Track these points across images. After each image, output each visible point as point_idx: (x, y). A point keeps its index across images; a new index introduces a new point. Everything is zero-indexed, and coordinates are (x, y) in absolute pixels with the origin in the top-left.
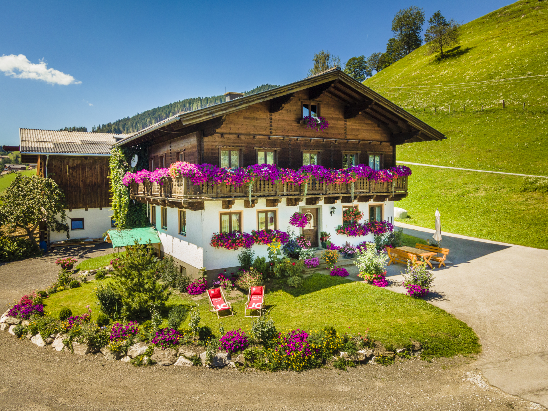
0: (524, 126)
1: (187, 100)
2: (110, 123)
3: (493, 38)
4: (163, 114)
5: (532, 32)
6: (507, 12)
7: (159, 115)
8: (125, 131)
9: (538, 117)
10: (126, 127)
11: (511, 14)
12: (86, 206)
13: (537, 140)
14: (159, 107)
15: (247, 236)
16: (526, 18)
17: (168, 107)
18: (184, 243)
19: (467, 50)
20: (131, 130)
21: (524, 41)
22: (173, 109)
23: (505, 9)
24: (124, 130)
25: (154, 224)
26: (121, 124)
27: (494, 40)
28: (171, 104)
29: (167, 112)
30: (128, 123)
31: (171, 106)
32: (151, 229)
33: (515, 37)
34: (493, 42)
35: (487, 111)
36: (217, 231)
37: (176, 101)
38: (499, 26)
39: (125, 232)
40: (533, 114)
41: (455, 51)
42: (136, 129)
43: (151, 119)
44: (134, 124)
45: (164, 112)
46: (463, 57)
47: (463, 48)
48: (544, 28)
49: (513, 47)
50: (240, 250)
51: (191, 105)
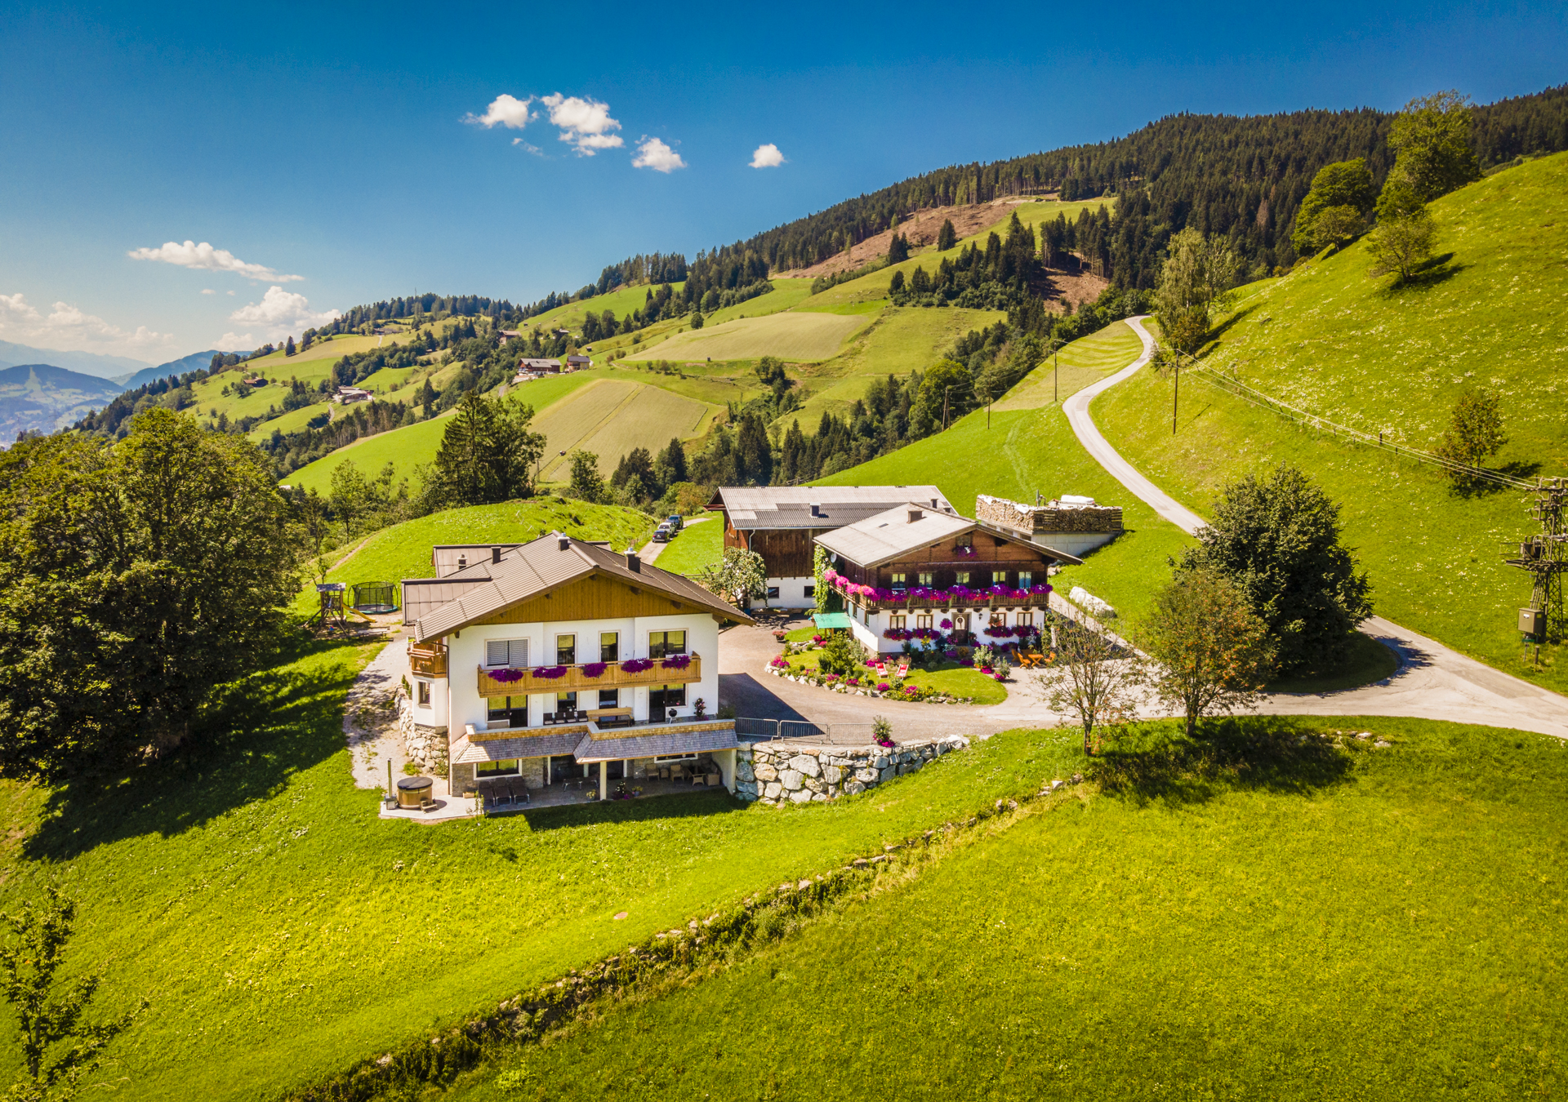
1: (941, 171)
2: (740, 242)
4: (873, 217)
7: (864, 221)
8: (776, 266)
10: (779, 254)
12: (781, 576)
14: (865, 194)
15: (908, 632)
17: (889, 195)
18: (867, 632)
20: (790, 262)
22: (901, 201)
24: (774, 262)
25: (846, 610)
26: (767, 244)
28: (896, 185)
29: (885, 211)
30: (784, 243)
31: (897, 193)
32: (845, 614)
36: (888, 628)
37: (910, 177)
39: (826, 616)
42: (802, 259)
43: (841, 232)
44: (800, 247)
45: (876, 210)
50: (903, 642)
51: (951, 188)
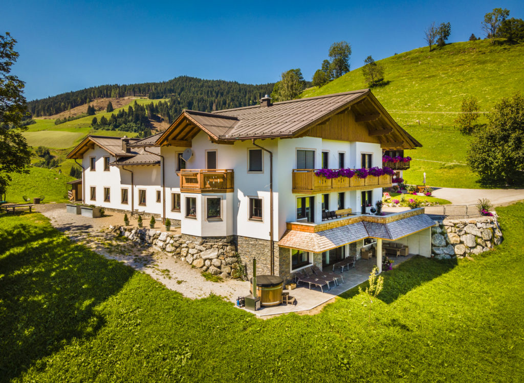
0: (431, 137)
1: (103, 86)
3: (403, 76)
5: (427, 76)
6: (409, 58)
7: (74, 100)
9: (437, 132)
11: (412, 59)
13: (439, 144)
16: (422, 64)
17: (83, 92)
19: (388, 83)
21: (423, 82)
22: (89, 95)
23: (407, 54)
27: (404, 78)
29: (83, 98)
30: (38, 106)
31: (87, 92)
33: (417, 78)
34: (404, 79)
35: (410, 126)
38: (405, 67)
40: (434, 129)
41: (381, 82)
44: (46, 108)
46: (387, 87)
47: (385, 80)
48: (434, 74)
49: (417, 85)
